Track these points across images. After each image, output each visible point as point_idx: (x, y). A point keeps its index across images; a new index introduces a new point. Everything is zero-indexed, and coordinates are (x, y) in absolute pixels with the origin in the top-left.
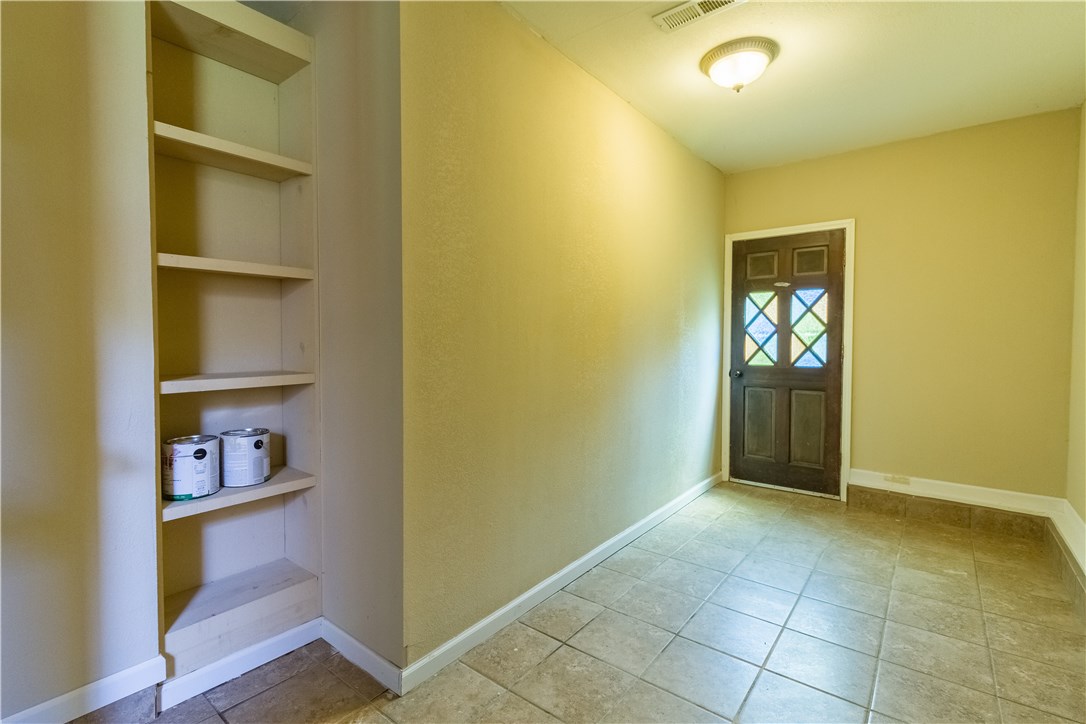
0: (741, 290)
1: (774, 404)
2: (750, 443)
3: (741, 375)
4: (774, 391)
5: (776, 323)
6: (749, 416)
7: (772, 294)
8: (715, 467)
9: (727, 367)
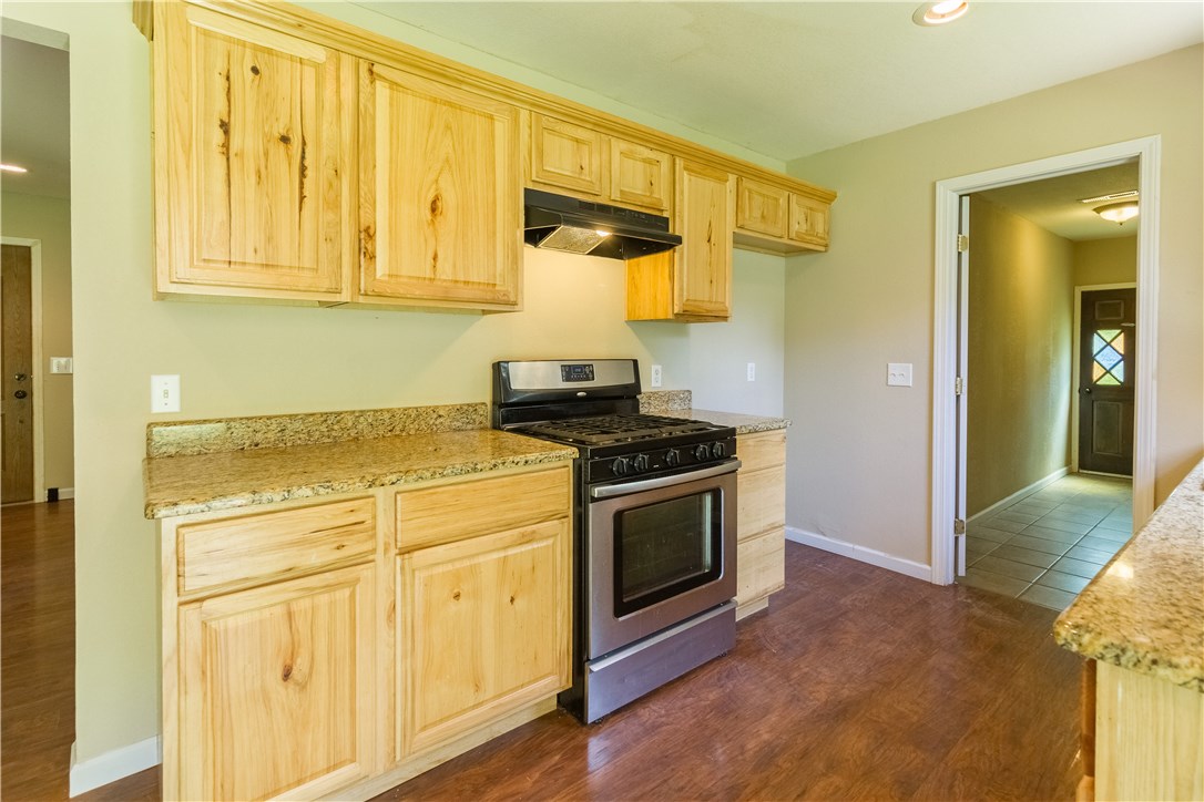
0: (1088, 327)
1: (1121, 414)
2: (1097, 443)
3: (1090, 392)
4: (1121, 404)
5: (1122, 352)
6: (1098, 423)
7: (1118, 331)
8: (1068, 462)
9: (1077, 386)
